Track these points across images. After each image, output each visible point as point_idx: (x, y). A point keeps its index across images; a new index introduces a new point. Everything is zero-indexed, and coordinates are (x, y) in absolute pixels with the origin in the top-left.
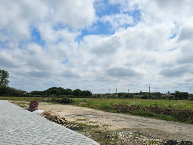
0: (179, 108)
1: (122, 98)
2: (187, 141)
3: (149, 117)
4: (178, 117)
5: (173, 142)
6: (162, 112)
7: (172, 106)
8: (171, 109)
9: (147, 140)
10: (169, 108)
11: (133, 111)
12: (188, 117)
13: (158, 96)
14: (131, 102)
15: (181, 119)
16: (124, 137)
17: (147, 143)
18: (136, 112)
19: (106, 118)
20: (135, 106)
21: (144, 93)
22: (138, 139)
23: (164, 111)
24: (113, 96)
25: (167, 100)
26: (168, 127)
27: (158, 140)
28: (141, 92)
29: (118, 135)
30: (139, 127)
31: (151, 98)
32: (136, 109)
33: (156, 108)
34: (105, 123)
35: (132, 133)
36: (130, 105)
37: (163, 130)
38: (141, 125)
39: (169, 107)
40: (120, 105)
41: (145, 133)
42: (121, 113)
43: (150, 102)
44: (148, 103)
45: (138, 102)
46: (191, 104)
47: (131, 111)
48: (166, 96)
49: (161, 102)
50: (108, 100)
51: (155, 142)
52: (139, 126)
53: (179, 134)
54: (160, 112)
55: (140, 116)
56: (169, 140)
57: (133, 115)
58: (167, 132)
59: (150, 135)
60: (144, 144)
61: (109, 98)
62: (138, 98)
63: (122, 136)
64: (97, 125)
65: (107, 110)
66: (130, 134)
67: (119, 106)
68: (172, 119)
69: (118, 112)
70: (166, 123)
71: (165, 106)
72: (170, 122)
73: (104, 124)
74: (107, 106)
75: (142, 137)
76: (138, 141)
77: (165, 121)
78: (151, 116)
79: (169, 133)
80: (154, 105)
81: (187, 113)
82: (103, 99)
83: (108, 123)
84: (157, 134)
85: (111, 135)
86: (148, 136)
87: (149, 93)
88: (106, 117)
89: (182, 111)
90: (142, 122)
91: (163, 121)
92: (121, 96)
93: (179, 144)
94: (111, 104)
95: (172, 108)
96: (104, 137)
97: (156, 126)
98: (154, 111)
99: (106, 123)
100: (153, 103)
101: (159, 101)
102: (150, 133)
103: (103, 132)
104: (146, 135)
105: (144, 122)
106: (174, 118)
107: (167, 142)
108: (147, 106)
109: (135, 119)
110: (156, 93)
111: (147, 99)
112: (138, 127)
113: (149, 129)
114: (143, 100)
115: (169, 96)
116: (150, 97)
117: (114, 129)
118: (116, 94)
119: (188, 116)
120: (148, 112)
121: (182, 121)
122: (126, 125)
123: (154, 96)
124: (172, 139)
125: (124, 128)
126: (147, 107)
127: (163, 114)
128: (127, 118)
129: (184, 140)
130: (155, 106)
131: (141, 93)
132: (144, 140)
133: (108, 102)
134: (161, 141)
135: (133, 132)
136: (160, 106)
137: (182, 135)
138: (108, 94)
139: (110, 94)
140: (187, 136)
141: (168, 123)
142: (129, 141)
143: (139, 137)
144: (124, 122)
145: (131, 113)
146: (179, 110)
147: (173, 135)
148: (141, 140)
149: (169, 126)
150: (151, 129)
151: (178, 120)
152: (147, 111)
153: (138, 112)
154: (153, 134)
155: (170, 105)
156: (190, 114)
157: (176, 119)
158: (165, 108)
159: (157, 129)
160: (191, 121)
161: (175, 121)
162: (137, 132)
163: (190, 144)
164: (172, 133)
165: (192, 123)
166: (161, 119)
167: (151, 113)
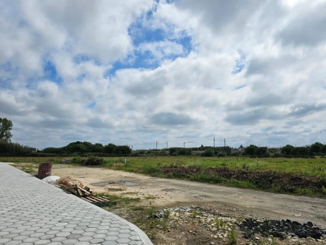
0: (258, 169)
1: (175, 155)
2: (274, 221)
3: (215, 183)
4: (257, 183)
5: (252, 222)
6: (234, 175)
7: (247, 166)
8: (246, 171)
9: (212, 220)
10: (243, 170)
11: (191, 174)
12: (271, 183)
13: (226, 151)
14: (188, 162)
15: (262, 186)
16: (178, 215)
17: (213, 224)
18: (196, 177)
19: (151, 186)
20: (194, 167)
21: (207, 148)
22: (199, 218)
23: (237, 173)
24: (162, 153)
25: (240, 158)
26: (243, 198)
27: (229, 219)
28: (202, 146)
29: (169, 214)
30: (201, 199)
31: (218, 155)
32: (196, 172)
33: (224, 170)
34: (150, 194)
35: (189, 210)
36: (186, 166)
37: (237, 203)
38: (203, 196)
39: (244, 168)
40: (172, 167)
41: (209, 209)
42: (174, 178)
43: (215, 160)
44: (212, 163)
45: (198, 162)
47: (188, 175)
48: (238, 152)
49: (231, 160)
50: (156, 159)
51: (225, 222)
52: (201, 197)
53: (261, 210)
54: (231, 175)
55: (202, 182)
56: (246, 219)
57: (192, 180)
58: (242, 207)
59: (217, 211)
60: (208, 226)
61: (157, 155)
62: (198, 155)
63: (175, 215)
64: (138, 198)
65: (153, 174)
66: (187, 210)
67: (171, 168)
68: (249, 185)
69: (169, 177)
70: (241, 193)
71: (237, 166)
72: (246, 190)
73: (148, 196)
74: (153, 169)
75: (206, 215)
76: (200, 222)
77: (238, 189)
78: (217, 182)
79: (246, 208)
80: (221, 165)
81: (269, 177)
82: (148, 158)
83: (154, 195)
84: (227, 210)
85: (159, 212)
86: (214, 214)
87: (214, 148)
88: (151, 184)
89: (262, 173)
90: (205, 191)
91: (235, 189)
92: (174, 153)
93: (261, 225)
94: (159, 164)
95: (248, 170)
96: (148, 216)
97: (225, 197)
98: (222, 174)
99: (151, 194)
100: (221, 163)
101: (227, 158)
102: (217, 208)
103: (146, 208)
104: (212, 211)
105: (208, 192)
106: (251, 184)
107: (244, 222)
108: (211, 167)
109: (194, 187)
110: (224, 147)
111: (212, 156)
112: (199, 199)
113: (215, 202)
114: (206, 158)
115: (242, 152)
116: (216, 153)
117: (163, 204)
118: (167, 150)
119: (271, 182)
121: (264, 189)
122: (181, 197)
123: (220, 153)
124: (250, 217)
125: (178, 202)
126: (212, 169)
127: (234, 178)
128: (181, 186)
129: (268, 219)
130: (223, 167)
131: (202, 148)
132: (209, 220)
133: (154, 162)
134: (234, 220)
135: (192, 208)
136: (229, 167)
137: (265, 210)
138: (155, 150)
139: (159, 150)
140: (272, 212)
141: (243, 192)
142: (186, 222)
143: (202, 215)
144: (178, 191)
145: (188, 177)
146: (258, 173)
147: (252, 210)
148: (203, 220)
149: (245, 197)
150: (218, 202)
151: (257, 187)
152: (213, 175)
153: (199, 176)
154: (221, 210)
155: (244, 165)
156: (275, 178)
157: (255, 186)
158: (237, 169)
159: (227, 201)
160: (277, 189)
161: (253, 188)
162: (198, 208)
163: (277, 224)
164: (250, 208)
165: (279, 192)
166: (233, 187)
167: (217, 177)
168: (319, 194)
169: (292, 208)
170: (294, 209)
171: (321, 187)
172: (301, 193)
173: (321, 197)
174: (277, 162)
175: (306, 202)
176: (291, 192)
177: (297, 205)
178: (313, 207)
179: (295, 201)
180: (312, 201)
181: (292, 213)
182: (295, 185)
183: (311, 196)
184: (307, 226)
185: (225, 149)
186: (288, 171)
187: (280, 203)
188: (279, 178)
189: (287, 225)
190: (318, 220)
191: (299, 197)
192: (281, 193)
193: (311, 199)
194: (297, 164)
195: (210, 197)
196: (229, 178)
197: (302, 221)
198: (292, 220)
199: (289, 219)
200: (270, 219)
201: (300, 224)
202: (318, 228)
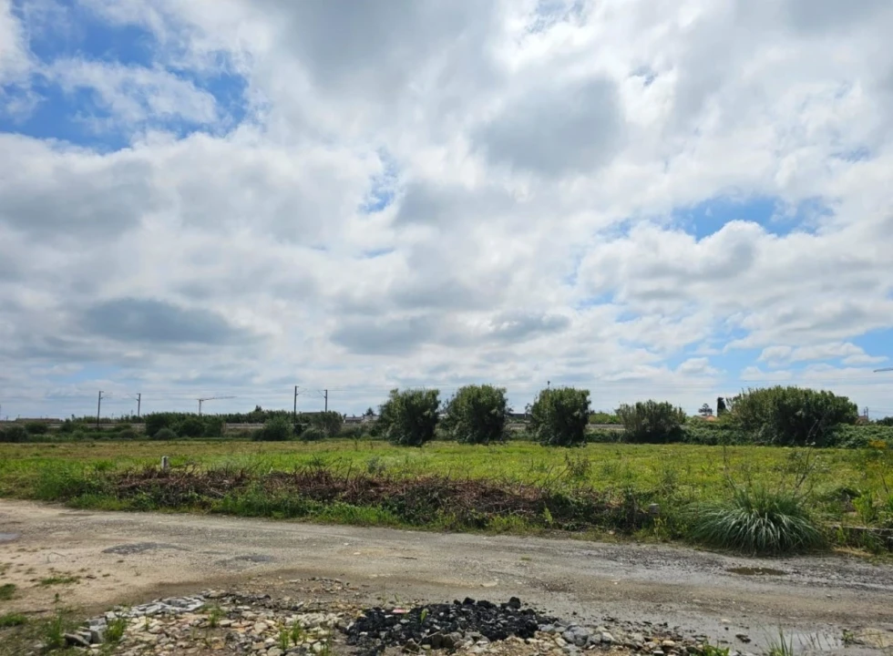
0: (407, 472)
1: (165, 437)
2: (434, 606)
3: (287, 517)
4: (401, 509)
5: (381, 615)
6: (344, 490)
7: (379, 463)
8: (376, 480)
9: (270, 627)
10: (370, 476)
11: (215, 496)
12: (436, 507)
13: (328, 425)
14: (208, 459)
15: (414, 516)
16: (157, 628)
17: (270, 640)
18: (230, 501)
19: (66, 540)
20: (228, 473)
21: (272, 414)
22: (229, 626)
23: (351, 487)
24: (118, 429)
25: (363, 442)
26: (362, 553)
27: (320, 617)
28: (258, 409)
29: (124, 627)
30: (240, 568)
31: (303, 435)
32: (231, 487)
33: (318, 479)
34: (58, 566)
35: (199, 604)
36: (200, 471)
37: (344, 569)
38: (246, 558)
39: (371, 470)
40: (150, 473)
41: (262, 596)
42: (156, 509)
43: (295, 451)
44: (286, 458)
45: (241, 456)
46: (447, 453)
47: (205, 498)
48: (359, 426)
49: (338, 449)
50: (93, 451)
51: (307, 628)
52: (240, 563)
53: (404, 580)
54: (336, 491)
55: (249, 516)
56: (365, 611)
57: (215, 513)
58: (357, 578)
59: (287, 599)
60: (255, 646)
61: (97, 438)
62: (244, 435)
63: (147, 628)
64: (8, 586)
65: (75, 500)
66: (192, 607)
67: (145, 477)
68: (380, 517)
69: (139, 507)
70: (358, 539)
71: (353, 466)
72: (373, 529)
73: (49, 576)
74: (75, 483)
75: (250, 614)
76: (230, 638)
77: (352, 529)
78: (294, 513)
79: (368, 578)
80: (310, 463)
81: (432, 491)
82: (62, 447)
83: (74, 569)
84: (316, 591)
85: (87, 625)
86: (276, 608)
87: (294, 416)
88: (66, 534)
89: (418, 483)
90: (254, 544)
91: (343, 531)
92: (163, 430)
93: (403, 621)
94: (101, 468)
95: (382, 475)
96: (40, 645)
97: (314, 554)
98: (308, 489)
99: (62, 566)
100: (309, 457)
101: (330, 444)
102: (289, 591)
103: (38, 616)
104: (270, 602)
105: (266, 544)
106: (387, 514)
107: (360, 619)
108: (279, 470)
109: (222, 532)
110: (321, 413)
111: (285, 440)
112: (233, 567)
113: (283, 571)
114: (266, 445)
115: (371, 426)
116: (298, 430)
117: (103, 598)
118: (136, 420)
119: (436, 504)
120: (284, 496)
121: (418, 525)
122: (173, 566)
123: (312, 429)
124: (376, 603)
125: (161, 585)
126: (282, 476)
127: (344, 499)
128: (177, 532)
129: (420, 603)
130: (313, 468)
131: (258, 416)
132: (260, 627)
133: (82, 462)
134: (333, 618)
135: (207, 597)
136: (332, 469)
137: (414, 581)
138: (89, 420)
139: (107, 421)
140: (432, 583)
141: (363, 535)
142: (184, 644)
143: (237, 615)
144: (165, 551)
145: (204, 505)
146: (407, 482)
147: (382, 584)
148: (241, 631)
149: (369, 550)
150: (291, 572)
151: (401, 520)
152: (282, 493)
153: (241, 500)
154: (297, 594)
155: (374, 462)
156: (446, 493)
157: (395, 516)
158: (353, 476)
159: (319, 566)
160: (449, 520)
161: (390, 524)
162: (227, 595)
163: (442, 614)
164: (379, 577)
165: (452, 529)
166: (340, 523)
167: (296, 498)
168: (537, 529)
169: (478, 568)
170: (484, 570)
171: (542, 511)
172: (499, 529)
173: (541, 535)
174: (453, 453)
175: (511, 549)
176: (480, 525)
177: (491, 559)
178: (523, 559)
179: (488, 548)
180: (522, 545)
181: (478, 581)
182: (489, 509)
183: (521, 534)
184: (508, 608)
185: (324, 420)
186: (474, 475)
187: (451, 557)
188: (455, 492)
189: (465, 614)
190: (533, 590)
191: (497, 537)
192: (458, 532)
193: (520, 540)
194: (495, 456)
195: (272, 559)
196: (330, 499)
197: (498, 598)
198: (477, 597)
199: (470, 597)
200: (426, 603)
201: (493, 606)
202: (531, 612)
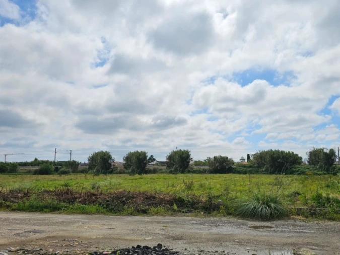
0: (111, 189)
2: (123, 249)
3: (51, 211)
4: (108, 206)
6: (80, 198)
8: (96, 193)
10: (92, 191)
11: (14, 202)
12: (124, 205)
13: (72, 167)
15: (113, 209)
18: (22, 204)
20: (20, 191)
21: (43, 162)
23: (83, 196)
25: (89, 175)
26: (88, 227)
28: (36, 160)
30: (27, 237)
31: (59, 172)
32: (22, 198)
33: (67, 193)
36: (6, 190)
37: (80, 235)
38: (30, 232)
39: (93, 188)
41: (38, 249)
43: (55, 180)
44: (51, 183)
46: (130, 180)
47: (8, 203)
49: (77, 178)
52: (27, 234)
53: (109, 238)
54: (76, 198)
55: (31, 211)
56: (90, 254)
57: (14, 210)
58: (86, 239)
59: (51, 250)
62: (29, 172)
68: (97, 210)
70: (86, 221)
71: (84, 186)
72: (94, 216)
77: (84, 216)
78: (54, 209)
79: (91, 239)
80: (63, 186)
81: (122, 197)
84: (66, 246)
87: (54, 163)
89: (115, 193)
90: (34, 224)
91: (80, 217)
95: (98, 191)
97: (65, 228)
98: (62, 198)
100: (62, 183)
101: (72, 176)
102: (52, 246)
105: (40, 225)
106: (100, 208)
108: (47, 189)
110: (69, 161)
111: (50, 174)
112: (23, 236)
113: (49, 237)
114: (40, 177)
116: (57, 170)
119: (124, 203)
120: (50, 201)
121: (115, 213)
123: (64, 169)
124: (95, 250)
126: (48, 192)
127: (80, 202)
129: (116, 249)
130: (64, 188)
131: (36, 163)
135: (10, 251)
136: (74, 188)
137: (114, 239)
140: (122, 240)
141: (89, 219)
145: (8, 207)
146: (110, 194)
147: (98, 241)
149: (92, 225)
150: (53, 237)
151: (107, 211)
152: (48, 200)
153: (27, 203)
154: (56, 248)
155: (94, 184)
156: (128, 198)
157: (105, 209)
158: (84, 191)
159: (66, 234)
160: (130, 211)
161: (102, 213)
162: (20, 250)
163: (126, 253)
164: (96, 238)
165: (132, 214)
166: (77, 213)
167: (55, 202)
168: (170, 213)
169: (143, 231)
170: (146, 232)
171: (172, 205)
172: (153, 213)
173: (172, 215)
174: (133, 180)
175: (159, 222)
176: (145, 212)
177: (149, 227)
178: (164, 226)
179: (148, 222)
180: (163, 220)
181: (143, 238)
182: (149, 205)
183: (163, 215)
184: (157, 249)
185: (70, 165)
186: (142, 190)
187: (131, 227)
188: (133, 197)
189: (137, 252)
190: (168, 240)
191: (152, 217)
192: (134, 215)
193: (163, 218)
194: (152, 180)
195: (42, 232)
196: (73, 202)
197: (152, 244)
198: (142, 245)
199: (139, 244)
200: (119, 248)
201: (150, 248)
202: (167, 250)
